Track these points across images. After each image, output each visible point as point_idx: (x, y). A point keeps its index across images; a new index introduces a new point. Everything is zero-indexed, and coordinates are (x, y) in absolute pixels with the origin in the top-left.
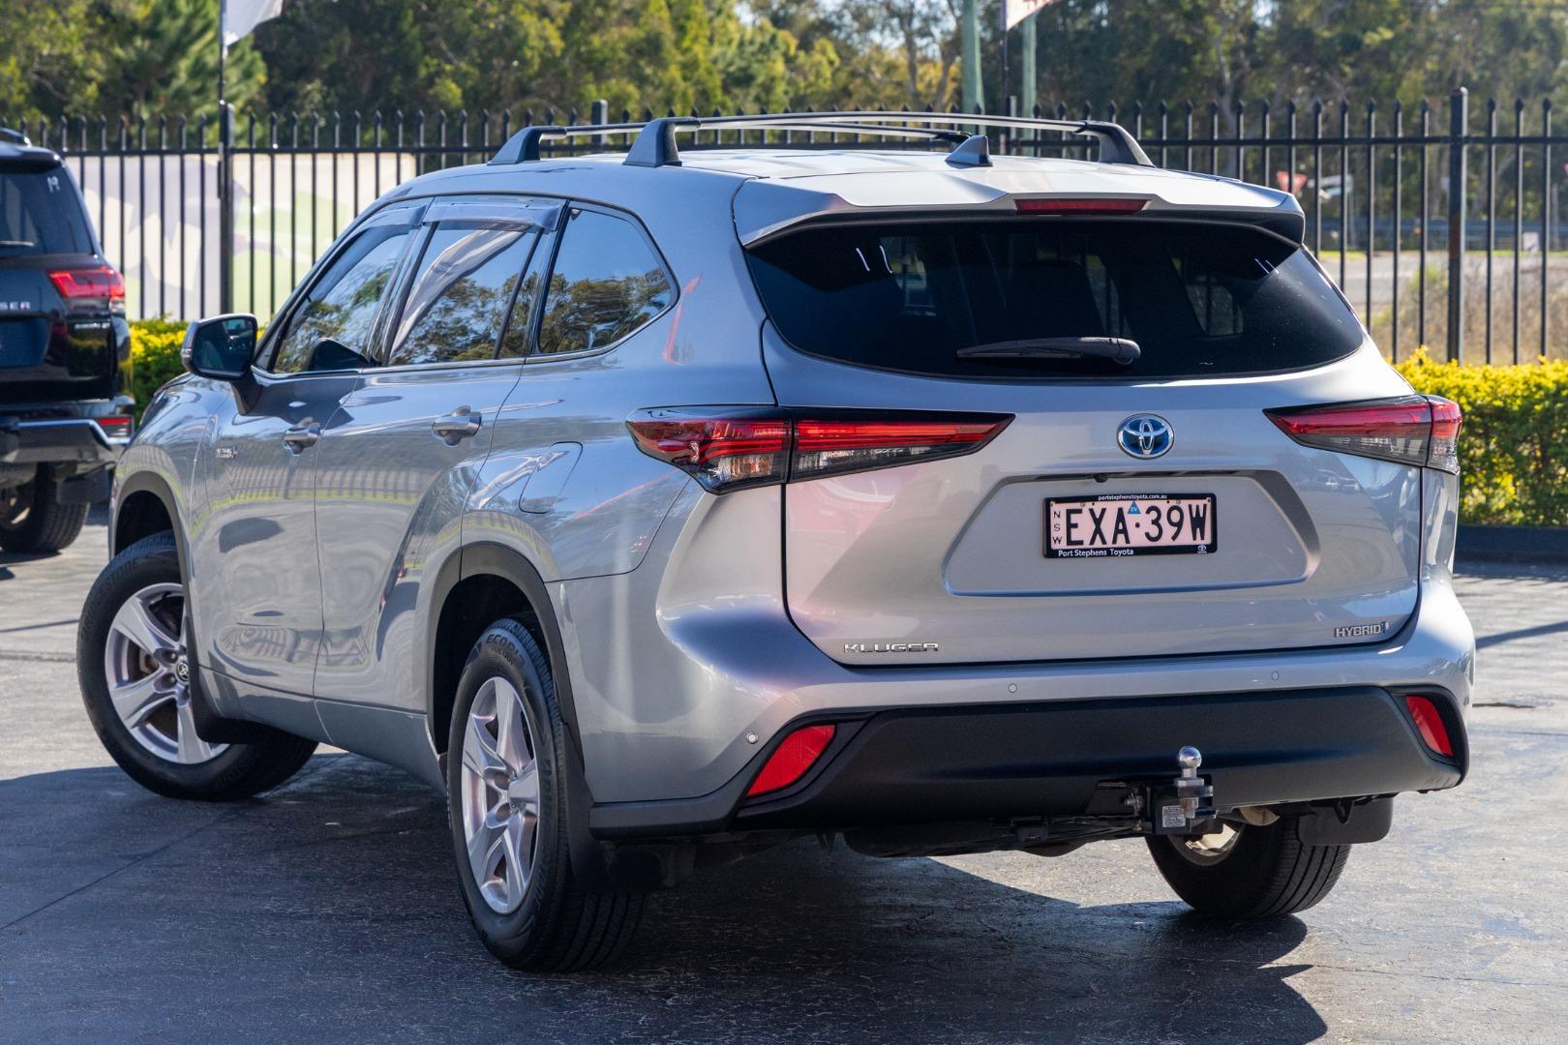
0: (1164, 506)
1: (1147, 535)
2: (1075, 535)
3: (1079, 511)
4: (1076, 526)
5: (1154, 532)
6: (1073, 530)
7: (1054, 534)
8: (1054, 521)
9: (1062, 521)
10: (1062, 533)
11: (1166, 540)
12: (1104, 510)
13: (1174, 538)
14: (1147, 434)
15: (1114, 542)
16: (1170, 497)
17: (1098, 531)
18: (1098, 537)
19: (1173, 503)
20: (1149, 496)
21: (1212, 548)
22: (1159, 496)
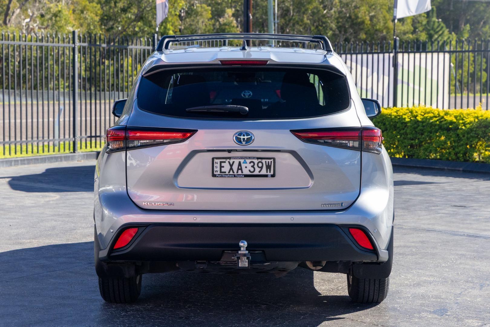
0: (256, 161)
1: (250, 171)
2: (223, 170)
3: (225, 162)
4: (223, 167)
5: (252, 169)
6: (222, 168)
7: (215, 169)
8: (215, 165)
9: (218, 165)
10: (218, 169)
11: (256, 172)
12: (234, 162)
13: (259, 172)
14: (244, 137)
15: (237, 172)
16: (258, 158)
17: (231, 169)
18: (231, 171)
19: (260, 160)
20: (250, 158)
21: (273, 176)
22: (254, 158)
